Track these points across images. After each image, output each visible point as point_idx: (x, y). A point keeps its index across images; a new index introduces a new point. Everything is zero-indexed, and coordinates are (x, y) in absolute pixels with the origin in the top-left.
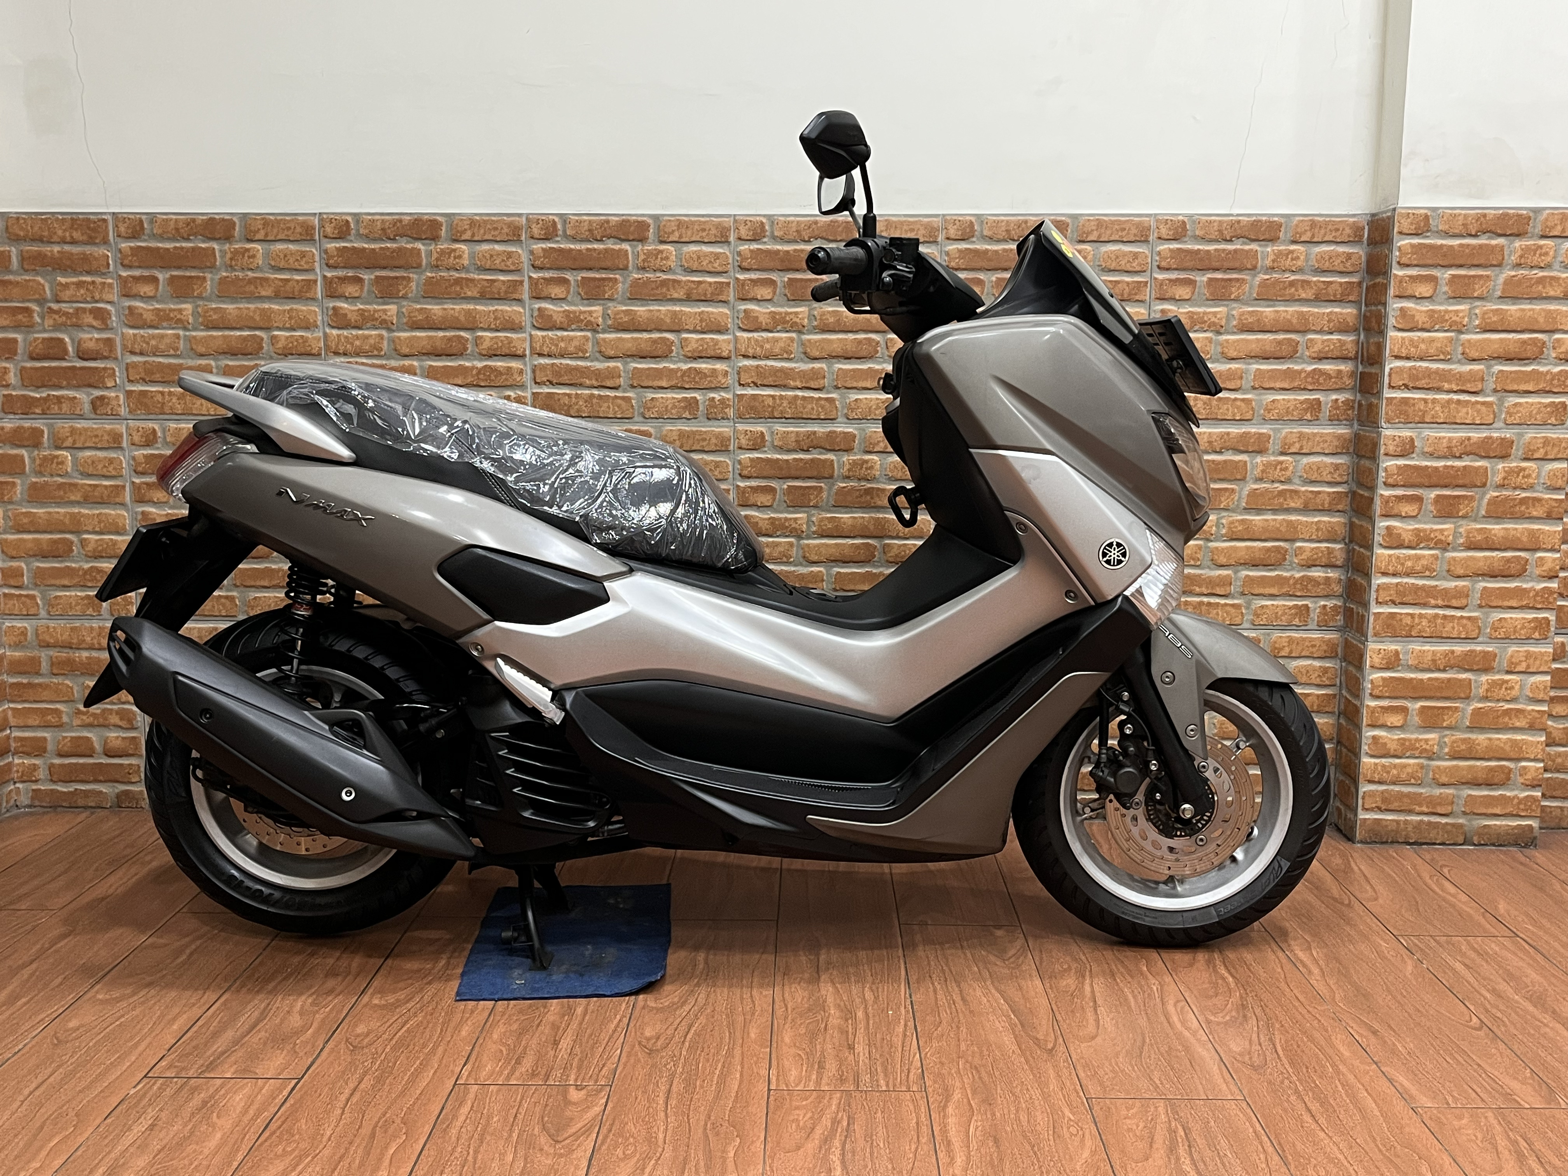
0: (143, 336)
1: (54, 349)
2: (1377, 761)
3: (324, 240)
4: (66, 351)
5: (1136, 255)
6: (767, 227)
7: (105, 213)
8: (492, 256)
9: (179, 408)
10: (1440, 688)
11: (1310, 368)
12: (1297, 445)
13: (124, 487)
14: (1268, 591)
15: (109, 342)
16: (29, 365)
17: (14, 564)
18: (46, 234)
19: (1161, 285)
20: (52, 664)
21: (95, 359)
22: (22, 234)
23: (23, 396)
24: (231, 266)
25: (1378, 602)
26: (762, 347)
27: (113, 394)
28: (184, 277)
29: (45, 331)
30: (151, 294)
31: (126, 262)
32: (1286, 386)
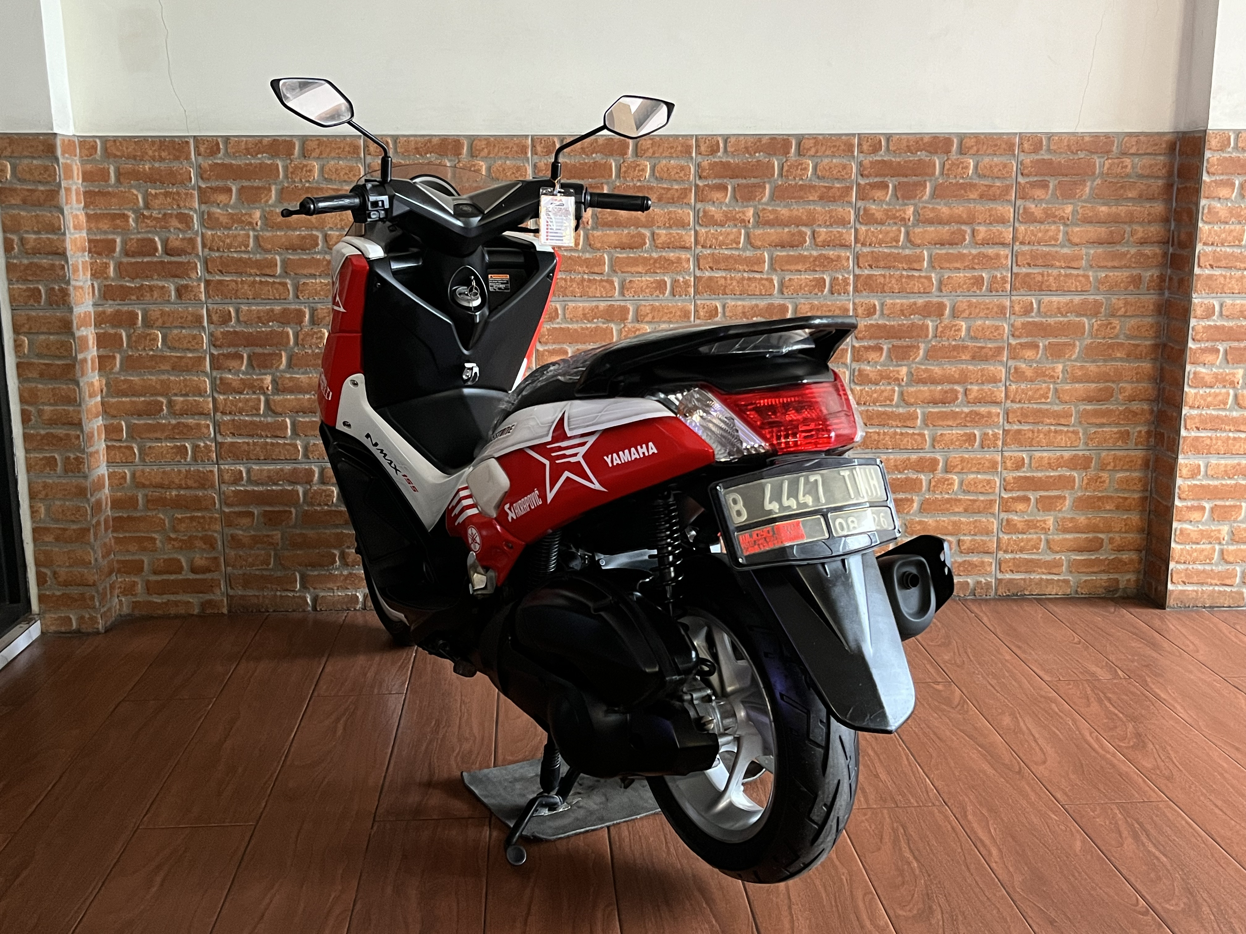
0: (219, 236)
1: (147, 247)
2: (1182, 547)
3: (369, 158)
4: (156, 249)
5: (1005, 166)
6: (721, 145)
7: (188, 137)
8: (504, 170)
9: (250, 294)
10: (1231, 491)
11: (1133, 251)
12: (1123, 309)
13: (205, 358)
14: (1098, 421)
15: (192, 241)
16: (125, 260)
17: (115, 422)
18: (139, 154)
19: (1024, 188)
20: (148, 501)
21: (179, 255)
22: (119, 154)
23: (122, 286)
24: (292, 178)
25: (1186, 428)
26: (717, 239)
27: (195, 284)
28: (252, 188)
29: (139, 233)
30: (226, 202)
31: (205, 176)
32: (1116, 265)
